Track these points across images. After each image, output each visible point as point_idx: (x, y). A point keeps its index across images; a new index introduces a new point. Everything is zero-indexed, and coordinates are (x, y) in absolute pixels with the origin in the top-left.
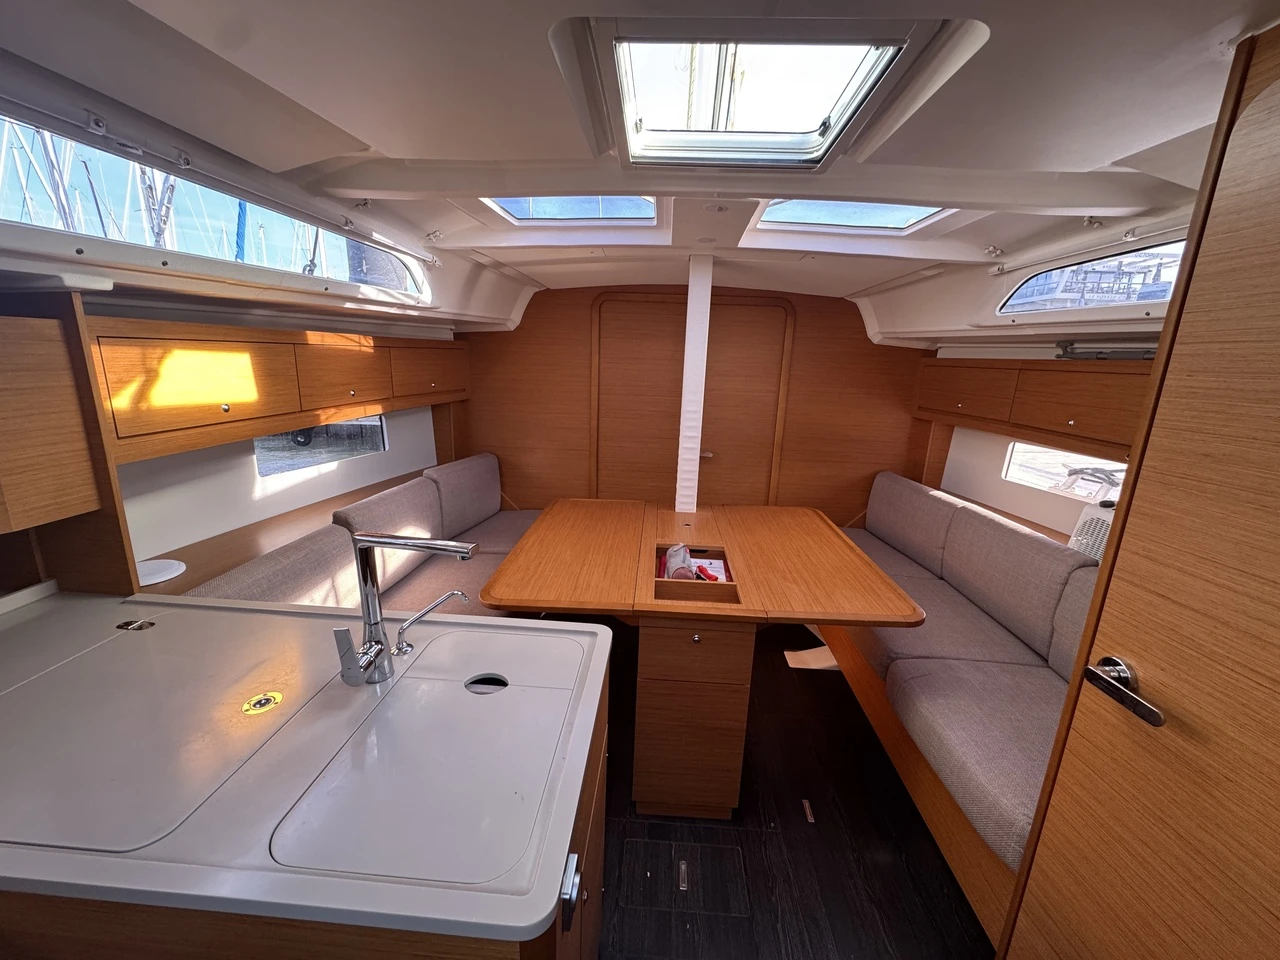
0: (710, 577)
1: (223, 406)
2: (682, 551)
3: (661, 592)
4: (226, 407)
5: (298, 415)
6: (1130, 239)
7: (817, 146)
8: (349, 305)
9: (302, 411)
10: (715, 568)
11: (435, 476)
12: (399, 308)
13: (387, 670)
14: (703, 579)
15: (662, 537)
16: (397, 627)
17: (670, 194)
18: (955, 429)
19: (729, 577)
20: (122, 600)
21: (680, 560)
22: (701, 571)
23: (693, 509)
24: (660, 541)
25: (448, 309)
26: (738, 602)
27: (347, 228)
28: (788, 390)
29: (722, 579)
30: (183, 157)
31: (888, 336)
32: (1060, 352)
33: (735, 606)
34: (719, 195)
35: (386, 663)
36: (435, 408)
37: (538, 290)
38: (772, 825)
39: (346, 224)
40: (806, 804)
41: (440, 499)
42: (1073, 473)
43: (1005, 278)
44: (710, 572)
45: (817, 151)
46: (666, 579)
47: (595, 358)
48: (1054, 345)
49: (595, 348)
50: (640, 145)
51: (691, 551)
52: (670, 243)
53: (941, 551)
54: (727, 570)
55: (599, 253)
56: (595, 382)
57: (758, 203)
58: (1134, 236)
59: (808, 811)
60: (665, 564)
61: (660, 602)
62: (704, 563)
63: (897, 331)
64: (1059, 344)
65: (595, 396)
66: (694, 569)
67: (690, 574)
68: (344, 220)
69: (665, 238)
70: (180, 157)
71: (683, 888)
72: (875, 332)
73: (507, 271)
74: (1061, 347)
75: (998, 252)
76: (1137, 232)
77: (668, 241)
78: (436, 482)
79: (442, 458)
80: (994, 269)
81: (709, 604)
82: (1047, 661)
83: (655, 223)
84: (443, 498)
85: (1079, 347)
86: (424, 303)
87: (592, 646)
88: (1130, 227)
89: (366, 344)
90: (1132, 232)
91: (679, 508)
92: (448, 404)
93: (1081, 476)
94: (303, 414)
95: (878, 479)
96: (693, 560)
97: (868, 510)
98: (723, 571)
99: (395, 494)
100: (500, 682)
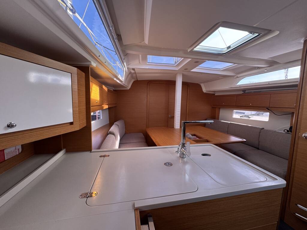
4: (97, 102)
8: (115, 79)
9: (102, 105)
12: (119, 81)
18: (221, 108)
23: (179, 127)
25: (124, 83)
31: (207, 91)
32: (243, 92)
37: (135, 80)
41: (119, 130)
43: (238, 78)
45: (225, 52)
52: (178, 70)
64: (243, 91)
69: (176, 68)
72: (204, 90)
75: (237, 74)
82: (259, 149)
83: (175, 65)
85: (247, 91)
86: (123, 80)
89: (107, 90)
91: (175, 127)
92: (113, 107)
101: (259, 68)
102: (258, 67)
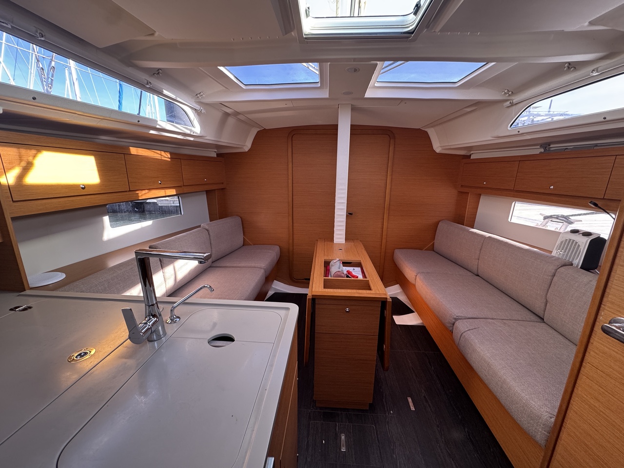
0: (354, 276)
1: (81, 186)
2: (338, 263)
3: (327, 284)
4: (83, 187)
5: (127, 193)
6: (595, 74)
7: (412, 21)
8: (152, 132)
9: (130, 191)
10: (356, 272)
11: (207, 227)
12: (182, 135)
13: (161, 333)
14: (350, 277)
15: (327, 256)
16: (169, 307)
17: (326, 61)
18: (481, 197)
19: (364, 276)
20: (17, 294)
21: (336, 267)
22: (348, 273)
23: (343, 241)
24: (327, 258)
25: (210, 138)
26: (370, 289)
27: (147, 86)
28: (392, 179)
29: (360, 277)
30: (39, 32)
31: (445, 148)
32: (542, 150)
33: (368, 291)
34: (355, 60)
35: (160, 328)
36: (208, 192)
37: (259, 130)
38: (391, 412)
39: (147, 84)
40: (410, 400)
41: (210, 239)
42: (546, 218)
43: (514, 107)
44: (354, 274)
45: (411, 26)
46: (330, 278)
47: (290, 165)
48: (539, 147)
49: (290, 160)
50: (310, 26)
51: (343, 263)
52: (328, 97)
53: (477, 261)
54: (363, 272)
55: (290, 105)
56: (290, 177)
57: (377, 64)
58: (597, 72)
59: (411, 404)
60: (329, 270)
61: (326, 290)
62: (351, 269)
63: (450, 144)
64: (542, 146)
65: (290, 185)
66: (345, 272)
67: (343, 275)
68: (146, 82)
69: (325, 94)
70: (37, 32)
71: (343, 449)
72: (437, 147)
73: (241, 117)
74: (543, 148)
75: (510, 93)
76: (599, 69)
77: (327, 96)
78: (207, 230)
79: (212, 219)
80: (508, 103)
81: (354, 291)
82: (543, 319)
83: (319, 85)
84: (212, 238)
85: (554, 147)
86: (196, 133)
87: (286, 316)
88: (595, 67)
89: (166, 156)
90: (597, 70)
91: (336, 241)
92: (215, 190)
93: (551, 219)
94: (130, 193)
95: (440, 224)
96: (344, 268)
97: (435, 241)
98: (361, 273)
99: (184, 236)
100: (229, 339)
101: (572, 66)
102: (569, 63)
